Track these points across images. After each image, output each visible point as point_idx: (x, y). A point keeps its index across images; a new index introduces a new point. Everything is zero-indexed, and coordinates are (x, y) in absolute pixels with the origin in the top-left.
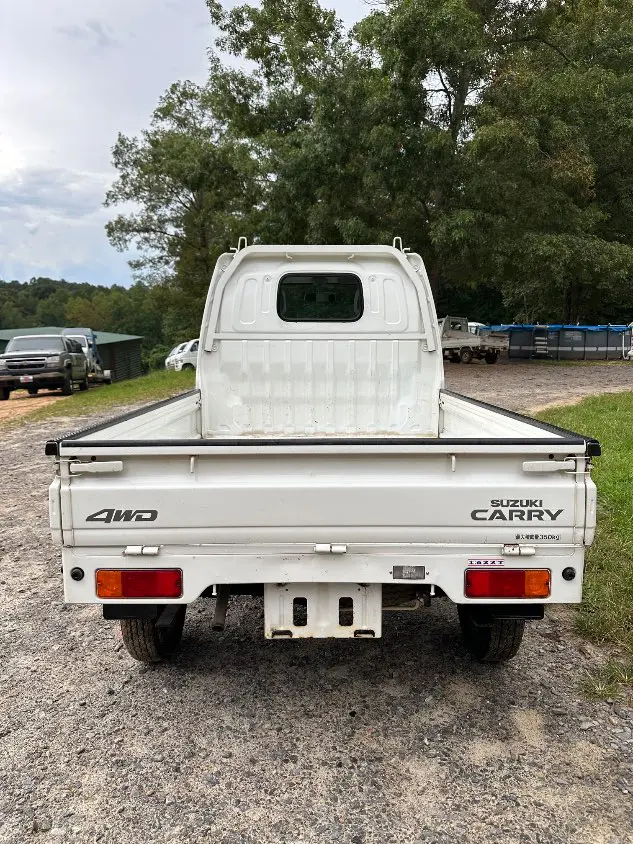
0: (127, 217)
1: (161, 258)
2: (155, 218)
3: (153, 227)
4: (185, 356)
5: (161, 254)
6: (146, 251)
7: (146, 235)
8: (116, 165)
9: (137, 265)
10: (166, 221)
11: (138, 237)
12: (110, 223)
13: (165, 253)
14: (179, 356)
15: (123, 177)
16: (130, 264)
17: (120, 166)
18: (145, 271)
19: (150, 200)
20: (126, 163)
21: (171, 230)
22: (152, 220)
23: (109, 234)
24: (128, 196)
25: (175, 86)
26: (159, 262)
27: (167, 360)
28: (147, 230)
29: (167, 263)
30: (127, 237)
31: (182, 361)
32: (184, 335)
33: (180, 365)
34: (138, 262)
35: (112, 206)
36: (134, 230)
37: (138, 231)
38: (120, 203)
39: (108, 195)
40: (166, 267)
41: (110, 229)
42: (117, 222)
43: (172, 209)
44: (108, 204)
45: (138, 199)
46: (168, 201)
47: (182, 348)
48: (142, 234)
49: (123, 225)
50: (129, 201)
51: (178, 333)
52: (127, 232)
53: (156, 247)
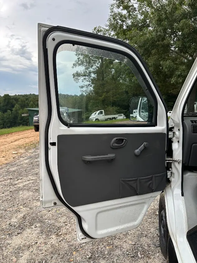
0: (79, 72)
1: (89, 85)
2: (88, 72)
3: (87, 75)
4: (96, 116)
5: (89, 83)
6: (85, 82)
7: (85, 77)
8: (76, 55)
9: (82, 87)
10: (91, 72)
11: (82, 78)
12: (74, 74)
13: (91, 83)
14: (94, 116)
15: (78, 59)
16: (80, 87)
17: (77, 55)
18: (84, 89)
19: (86, 66)
20: (79, 54)
21: (93, 75)
22: (87, 72)
23: (74, 77)
24: (80, 65)
25: (95, 28)
26: (88, 86)
27: (90, 117)
28: (85, 76)
29: (91, 86)
30: (79, 78)
31: (95, 118)
32: (95, 109)
33: (95, 119)
34: (82, 86)
35: (75, 68)
36: (81, 76)
37: (83, 76)
38: (77, 67)
39: (74, 64)
40: (91, 87)
41: (74, 76)
42: (76, 73)
43: (93, 69)
44: (73, 68)
45: (83, 66)
46: (92, 66)
47: (95, 114)
48: (84, 77)
49: (78, 74)
50: (80, 66)
51: (93, 108)
52: (79, 76)
53: (88, 81)
